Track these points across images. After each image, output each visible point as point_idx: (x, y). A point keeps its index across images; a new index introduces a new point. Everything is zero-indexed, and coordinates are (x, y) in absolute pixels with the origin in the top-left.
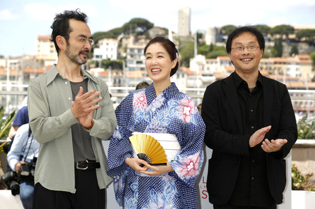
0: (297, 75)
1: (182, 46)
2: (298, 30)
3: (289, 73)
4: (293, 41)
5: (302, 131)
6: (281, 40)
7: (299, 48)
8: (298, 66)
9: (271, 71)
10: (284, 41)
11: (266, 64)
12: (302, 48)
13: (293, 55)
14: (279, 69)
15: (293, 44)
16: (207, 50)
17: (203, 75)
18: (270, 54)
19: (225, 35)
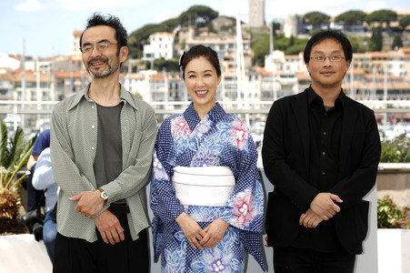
0: (401, 74)
1: (254, 40)
2: (401, 16)
3: (391, 71)
4: (395, 30)
5: (398, 152)
6: (380, 29)
7: (403, 38)
8: (402, 63)
9: (368, 70)
10: (384, 30)
11: (362, 60)
12: (407, 40)
13: (396, 48)
14: (379, 66)
15: (396, 34)
16: (287, 44)
17: (282, 76)
18: (367, 48)
19: (309, 24)
